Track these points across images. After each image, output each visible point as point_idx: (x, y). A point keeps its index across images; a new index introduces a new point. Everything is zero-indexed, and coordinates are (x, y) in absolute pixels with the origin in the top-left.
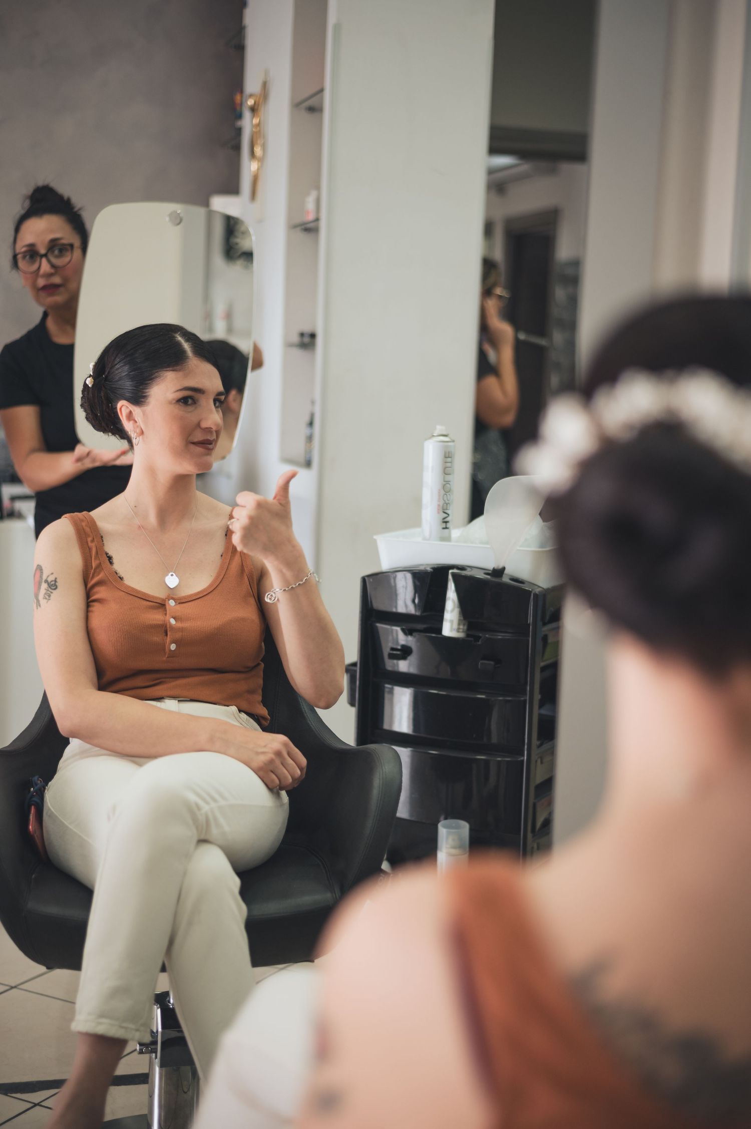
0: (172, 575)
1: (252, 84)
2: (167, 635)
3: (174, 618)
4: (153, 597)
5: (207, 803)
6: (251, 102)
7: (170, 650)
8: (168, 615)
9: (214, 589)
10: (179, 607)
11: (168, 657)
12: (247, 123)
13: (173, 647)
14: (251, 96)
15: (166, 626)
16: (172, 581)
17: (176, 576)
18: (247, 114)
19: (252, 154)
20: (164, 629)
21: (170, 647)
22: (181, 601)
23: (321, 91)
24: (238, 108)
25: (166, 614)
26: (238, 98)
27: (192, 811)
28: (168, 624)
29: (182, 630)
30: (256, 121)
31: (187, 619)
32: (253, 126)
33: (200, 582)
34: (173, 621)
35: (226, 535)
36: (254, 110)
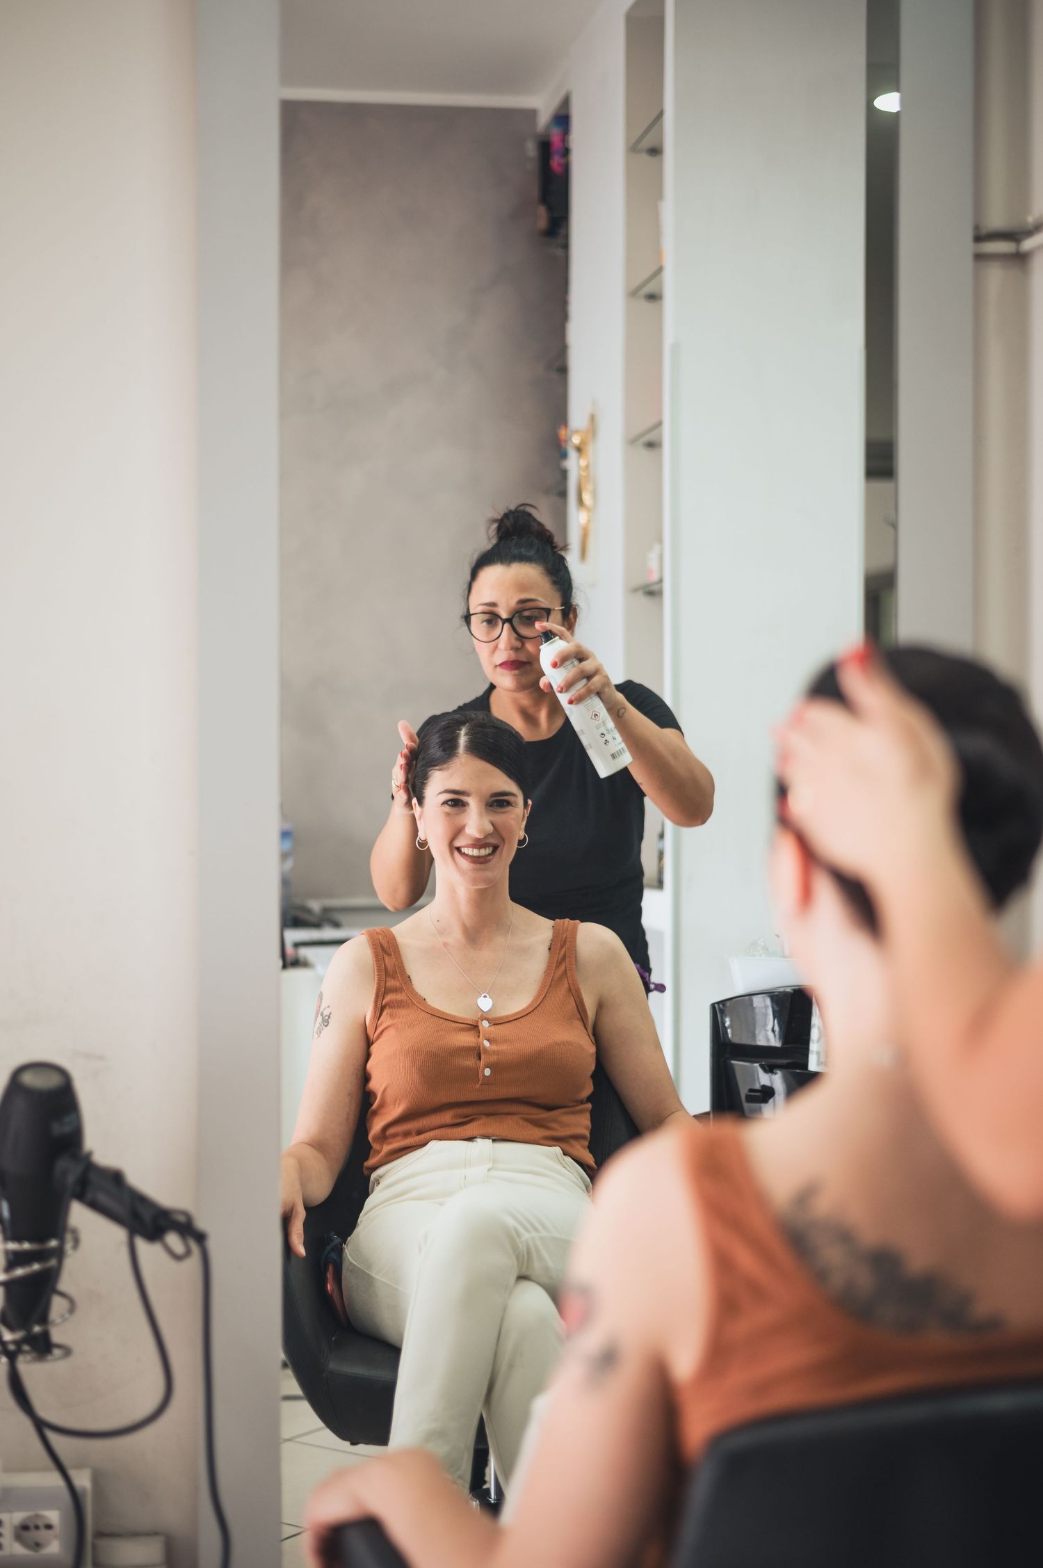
0: (485, 997)
1: (577, 417)
2: (480, 1059)
3: (488, 1040)
4: (462, 1019)
5: (528, 1231)
6: (576, 440)
7: (484, 1075)
8: (481, 1036)
9: (535, 1009)
10: (493, 1028)
11: (482, 1084)
12: (573, 464)
13: (487, 1072)
14: (576, 432)
15: (479, 1049)
16: (485, 1004)
17: (490, 998)
18: (572, 454)
19: (580, 502)
20: (478, 1052)
21: (484, 1072)
22: (496, 1022)
23: (659, 424)
24: (563, 445)
25: (479, 1037)
26: (562, 433)
27: (511, 1237)
28: (481, 1046)
29: (496, 1053)
30: (583, 463)
31: (505, 1041)
32: (579, 467)
33: (519, 1003)
34: (487, 1044)
35: (549, 949)
36: (579, 449)
